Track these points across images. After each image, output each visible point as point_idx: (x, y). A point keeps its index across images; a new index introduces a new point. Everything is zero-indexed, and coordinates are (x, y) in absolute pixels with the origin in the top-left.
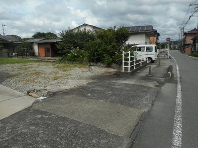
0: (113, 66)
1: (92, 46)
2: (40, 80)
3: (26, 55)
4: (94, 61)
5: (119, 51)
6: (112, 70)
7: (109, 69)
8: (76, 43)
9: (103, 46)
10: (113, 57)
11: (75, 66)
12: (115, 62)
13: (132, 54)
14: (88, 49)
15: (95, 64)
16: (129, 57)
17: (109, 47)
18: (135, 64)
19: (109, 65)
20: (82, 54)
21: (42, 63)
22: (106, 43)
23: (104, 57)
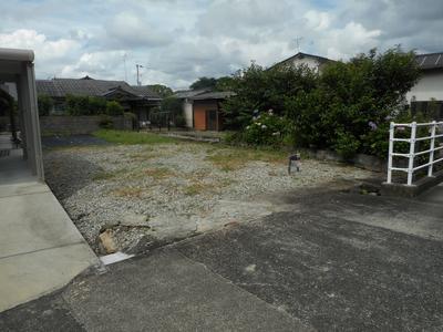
0: (361, 161)
1: (305, 107)
2: (156, 192)
3: (169, 127)
4: (308, 147)
5: (382, 120)
6: (358, 175)
7: (347, 169)
8: (266, 99)
9: (335, 108)
10: (363, 137)
11: (257, 158)
12: (368, 152)
13: (423, 131)
14: (294, 114)
15: (310, 153)
16: (412, 140)
17: (351, 110)
18: (431, 162)
19: (348, 160)
20: (279, 128)
21: (188, 146)
22: (345, 98)
23: (336, 137)
